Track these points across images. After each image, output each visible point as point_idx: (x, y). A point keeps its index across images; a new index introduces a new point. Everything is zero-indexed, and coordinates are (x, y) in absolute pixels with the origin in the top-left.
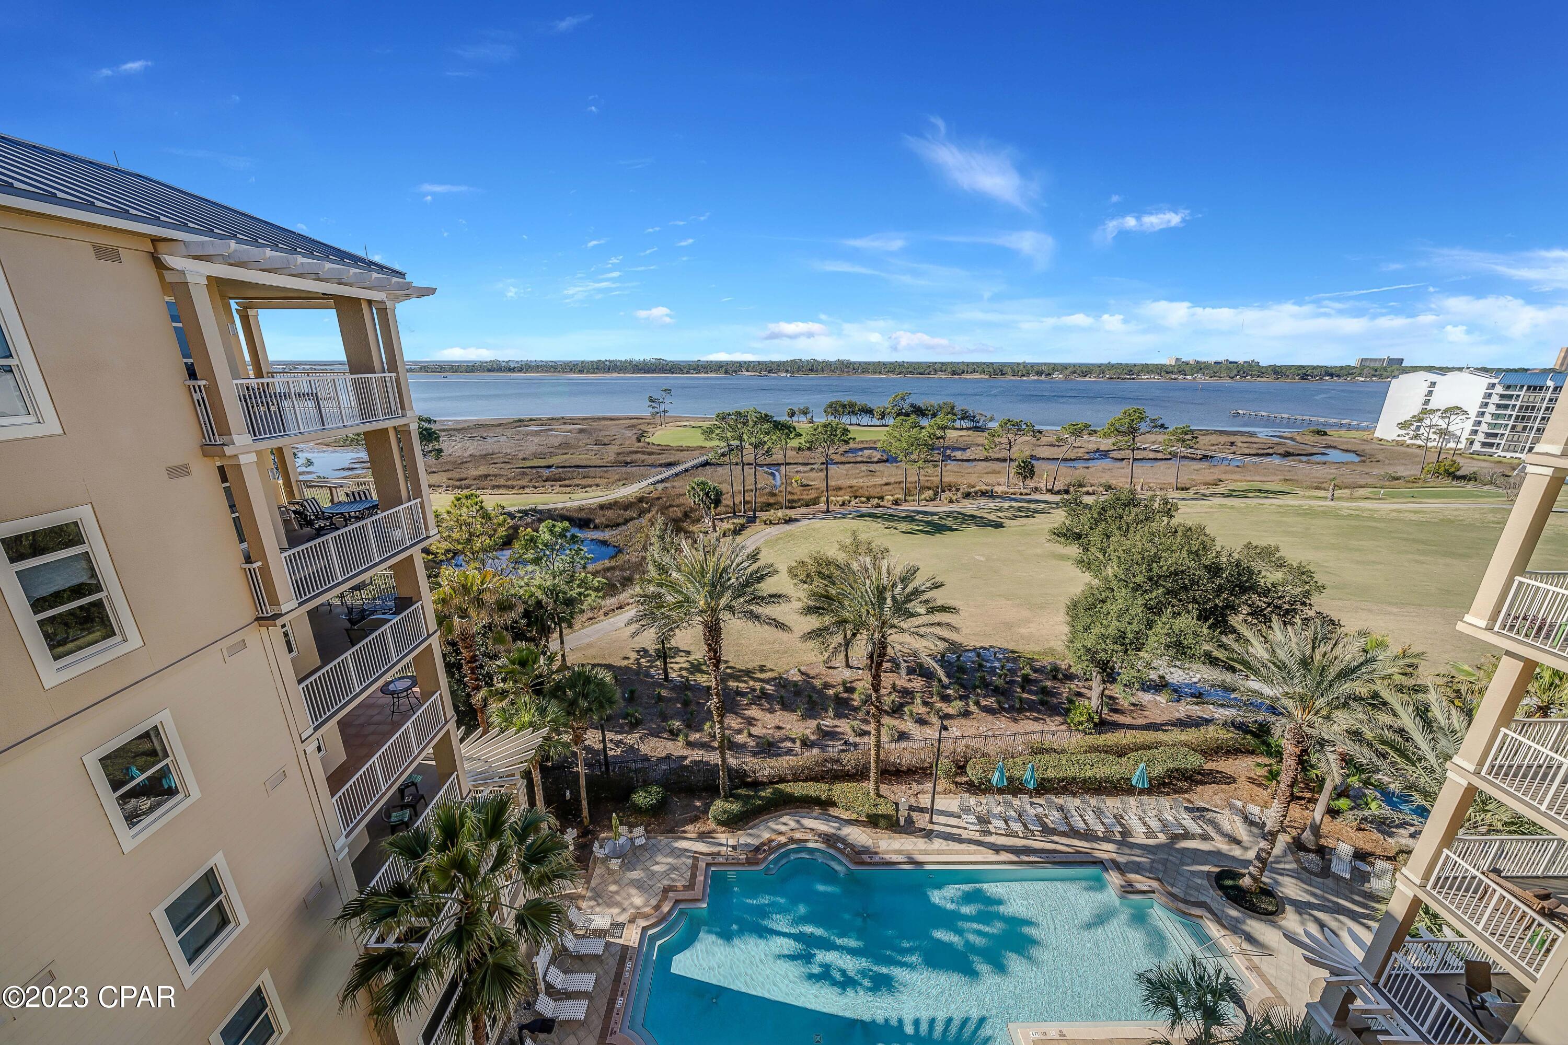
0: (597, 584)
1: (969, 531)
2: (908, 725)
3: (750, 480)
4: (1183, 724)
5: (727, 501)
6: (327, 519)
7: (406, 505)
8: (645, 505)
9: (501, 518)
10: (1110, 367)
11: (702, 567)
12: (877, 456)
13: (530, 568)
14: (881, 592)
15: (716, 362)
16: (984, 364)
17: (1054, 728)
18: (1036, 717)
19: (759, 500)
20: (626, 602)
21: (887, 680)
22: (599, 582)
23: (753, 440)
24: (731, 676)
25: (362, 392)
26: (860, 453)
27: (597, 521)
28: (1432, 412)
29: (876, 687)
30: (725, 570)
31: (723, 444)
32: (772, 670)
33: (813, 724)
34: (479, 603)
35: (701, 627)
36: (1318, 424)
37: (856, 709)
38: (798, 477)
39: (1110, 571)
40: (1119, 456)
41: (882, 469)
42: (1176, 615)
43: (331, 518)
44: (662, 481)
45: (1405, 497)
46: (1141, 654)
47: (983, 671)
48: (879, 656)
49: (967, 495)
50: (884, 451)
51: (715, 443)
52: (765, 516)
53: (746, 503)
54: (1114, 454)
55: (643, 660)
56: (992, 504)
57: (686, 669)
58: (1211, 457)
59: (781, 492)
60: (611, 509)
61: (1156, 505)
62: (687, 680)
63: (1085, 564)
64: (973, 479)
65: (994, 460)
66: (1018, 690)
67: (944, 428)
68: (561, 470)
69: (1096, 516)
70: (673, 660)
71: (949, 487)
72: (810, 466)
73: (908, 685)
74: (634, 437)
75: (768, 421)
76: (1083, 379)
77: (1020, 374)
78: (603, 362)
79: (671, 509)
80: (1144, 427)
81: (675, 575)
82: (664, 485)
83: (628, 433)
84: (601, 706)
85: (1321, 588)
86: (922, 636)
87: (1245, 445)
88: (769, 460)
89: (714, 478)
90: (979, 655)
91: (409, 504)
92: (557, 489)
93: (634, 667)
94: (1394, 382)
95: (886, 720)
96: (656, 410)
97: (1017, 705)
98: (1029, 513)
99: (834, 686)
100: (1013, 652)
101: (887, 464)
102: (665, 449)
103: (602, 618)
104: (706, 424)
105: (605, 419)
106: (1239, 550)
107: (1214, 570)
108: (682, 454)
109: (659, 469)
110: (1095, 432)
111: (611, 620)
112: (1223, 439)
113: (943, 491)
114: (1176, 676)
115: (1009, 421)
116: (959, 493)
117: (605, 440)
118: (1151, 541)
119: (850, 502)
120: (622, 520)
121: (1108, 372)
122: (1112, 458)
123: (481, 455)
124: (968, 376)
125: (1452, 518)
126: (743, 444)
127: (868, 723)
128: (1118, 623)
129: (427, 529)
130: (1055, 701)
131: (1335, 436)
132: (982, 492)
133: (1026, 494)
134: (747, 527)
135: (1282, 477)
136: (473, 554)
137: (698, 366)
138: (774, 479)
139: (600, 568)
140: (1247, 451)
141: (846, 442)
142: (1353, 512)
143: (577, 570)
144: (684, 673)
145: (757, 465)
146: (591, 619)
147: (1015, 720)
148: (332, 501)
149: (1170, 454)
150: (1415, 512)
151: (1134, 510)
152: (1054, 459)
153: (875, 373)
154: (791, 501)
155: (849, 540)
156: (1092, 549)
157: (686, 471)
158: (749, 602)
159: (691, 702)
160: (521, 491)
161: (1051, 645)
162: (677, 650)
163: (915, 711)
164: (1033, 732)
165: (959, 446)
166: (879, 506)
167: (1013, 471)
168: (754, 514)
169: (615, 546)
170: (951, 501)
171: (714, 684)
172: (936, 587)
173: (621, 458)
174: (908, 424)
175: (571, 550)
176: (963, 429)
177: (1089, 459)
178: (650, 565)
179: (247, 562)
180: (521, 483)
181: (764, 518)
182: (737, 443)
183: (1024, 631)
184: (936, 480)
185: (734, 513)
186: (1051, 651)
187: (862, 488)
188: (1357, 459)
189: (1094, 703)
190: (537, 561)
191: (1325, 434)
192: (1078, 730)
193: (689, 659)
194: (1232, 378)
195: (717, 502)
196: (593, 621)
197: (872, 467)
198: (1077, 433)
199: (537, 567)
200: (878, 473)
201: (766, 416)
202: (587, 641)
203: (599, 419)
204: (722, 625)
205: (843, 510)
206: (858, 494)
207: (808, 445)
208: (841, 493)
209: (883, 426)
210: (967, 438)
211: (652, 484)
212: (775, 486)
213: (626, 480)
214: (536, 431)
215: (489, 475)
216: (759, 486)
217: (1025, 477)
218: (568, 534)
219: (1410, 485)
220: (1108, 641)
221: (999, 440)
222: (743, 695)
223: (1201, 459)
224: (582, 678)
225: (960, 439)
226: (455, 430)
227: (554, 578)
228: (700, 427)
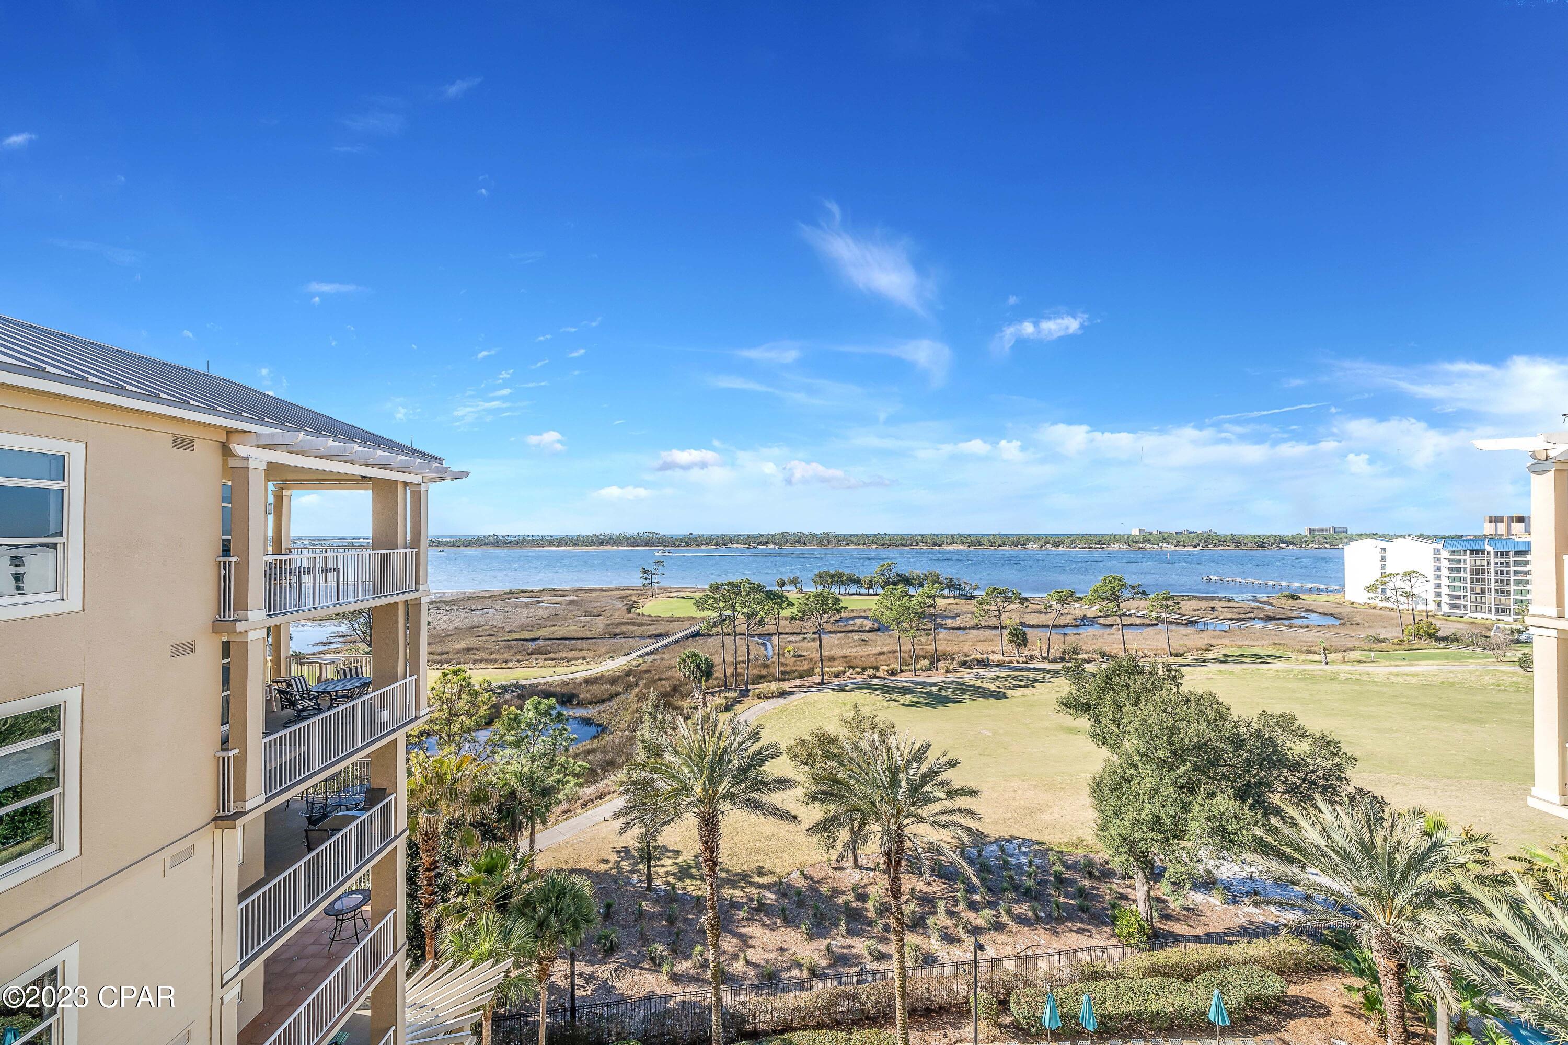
0: (578, 769)
1: (971, 702)
2: (934, 944)
3: (742, 649)
4: (1251, 932)
5: (718, 674)
6: (311, 699)
7: (400, 683)
8: (632, 679)
9: (486, 695)
10: (1082, 537)
11: (701, 748)
12: (868, 624)
13: (508, 751)
14: (893, 774)
15: (708, 536)
16: (962, 535)
17: (1103, 943)
18: (1080, 929)
19: (751, 672)
20: (606, 790)
21: (908, 883)
22: (580, 766)
23: (746, 610)
24: (725, 882)
25: (381, 567)
26: (851, 622)
27: (581, 697)
28: (1392, 575)
29: (895, 892)
30: (725, 751)
31: (714, 614)
32: (772, 873)
33: (822, 944)
34: (452, 794)
35: (696, 821)
36: (1289, 588)
37: (871, 923)
38: (790, 647)
39: (1127, 745)
40: (1107, 622)
41: (874, 638)
42: (1211, 795)
43: (317, 698)
44: (650, 653)
45: (1397, 660)
46: (1184, 843)
47: (1011, 869)
48: (897, 853)
49: (964, 664)
50: (876, 620)
51: (708, 613)
52: (758, 689)
53: (737, 675)
54: (1102, 620)
55: (623, 863)
56: (990, 673)
57: (674, 874)
58: (1196, 622)
59: (773, 663)
60: (596, 683)
61: (1160, 673)
62: (673, 888)
63: (1100, 737)
64: (966, 648)
65: (985, 627)
66: (1053, 892)
67: (933, 597)
68: (547, 642)
69: (1102, 684)
70: (658, 863)
71: (944, 656)
72: (802, 636)
73: (928, 890)
74: (625, 608)
75: (760, 591)
76: (1056, 549)
77: (997, 545)
78: (598, 536)
79: (659, 683)
80: (1126, 594)
81: (668, 757)
82: (653, 657)
83: (619, 604)
84: (576, 927)
85: (1352, 760)
86: (943, 827)
87: (1226, 610)
88: (760, 630)
89: (706, 649)
90: (1002, 849)
91: (404, 682)
92: (541, 662)
93: (614, 872)
94: (1346, 547)
95: (909, 937)
96: (648, 581)
97: (1055, 913)
98: (1030, 683)
99: (844, 893)
100: (1038, 843)
101: (879, 633)
102: (656, 620)
103: (579, 810)
104: (698, 595)
105: (596, 590)
106: (1255, 719)
107: (1237, 742)
108: (672, 625)
109: (648, 640)
110: (1080, 599)
111: (589, 813)
112: (1203, 604)
113: (939, 660)
114: (1227, 870)
115: (995, 589)
116: (954, 663)
117: (595, 612)
118: (1164, 710)
119: (844, 672)
120: (607, 696)
121: (1079, 542)
122: (1100, 624)
123: (466, 628)
124: (948, 547)
125: (1451, 680)
126: (736, 614)
127: (886, 940)
128: (1151, 806)
129: (417, 709)
130: (1098, 905)
131: (1310, 600)
132: (978, 661)
133: (1023, 663)
134: (739, 702)
135: (1271, 642)
136: (449, 736)
137: (690, 539)
138: (766, 650)
139: (580, 750)
140: (1229, 616)
141: (838, 611)
142: (1352, 676)
143: (558, 752)
144: (671, 880)
145: (750, 635)
146: (565, 812)
147: (1056, 933)
148: (319, 678)
149: (1156, 619)
150: (1413, 675)
151: (1140, 678)
152: (1043, 626)
153: (859, 544)
154: (784, 673)
155: (850, 714)
156: (1105, 721)
157: (676, 642)
158: (750, 789)
159: (676, 918)
160: (503, 666)
161: (1078, 834)
162: (664, 849)
163: (940, 923)
164: (1079, 950)
165: (948, 614)
166: (875, 677)
167: (1006, 639)
168: (747, 687)
169: (599, 725)
170: (948, 671)
171: (708, 895)
172: (951, 766)
173: (610, 630)
174: (897, 594)
175: (554, 730)
176: (949, 597)
177: (1078, 626)
178: (640, 746)
179: (223, 750)
180: (504, 656)
181: (757, 691)
182: (729, 613)
183: (1046, 817)
184: (930, 648)
185: (726, 687)
186: (1079, 843)
187: (856, 658)
188: (1337, 622)
189: (1141, 908)
190: (517, 744)
191: (1298, 598)
192: (1129, 945)
193: (677, 861)
194: (1196, 547)
195: (709, 674)
196: (569, 814)
197: (865, 636)
198: (1063, 600)
199: (515, 751)
200: (871, 642)
201: (759, 586)
202: (559, 839)
203: (590, 590)
204: (720, 817)
205: (839, 681)
206: (852, 664)
207: (800, 615)
208: (835, 663)
209: (871, 595)
210: (955, 607)
211: (640, 656)
212: (767, 657)
213: (613, 653)
214: (526, 603)
215: (472, 649)
216: (750, 657)
217: (1019, 646)
218: (554, 712)
219: (1397, 647)
220: (1144, 827)
221: (988, 608)
222: (738, 906)
223: (1187, 624)
224: (557, 889)
225: (949, 607)
226: (443, 602)
227: (533, 763)
228: (691, 598)
